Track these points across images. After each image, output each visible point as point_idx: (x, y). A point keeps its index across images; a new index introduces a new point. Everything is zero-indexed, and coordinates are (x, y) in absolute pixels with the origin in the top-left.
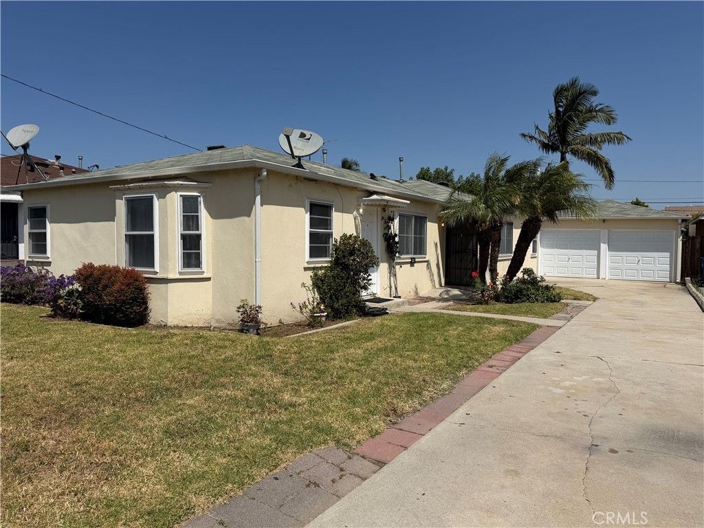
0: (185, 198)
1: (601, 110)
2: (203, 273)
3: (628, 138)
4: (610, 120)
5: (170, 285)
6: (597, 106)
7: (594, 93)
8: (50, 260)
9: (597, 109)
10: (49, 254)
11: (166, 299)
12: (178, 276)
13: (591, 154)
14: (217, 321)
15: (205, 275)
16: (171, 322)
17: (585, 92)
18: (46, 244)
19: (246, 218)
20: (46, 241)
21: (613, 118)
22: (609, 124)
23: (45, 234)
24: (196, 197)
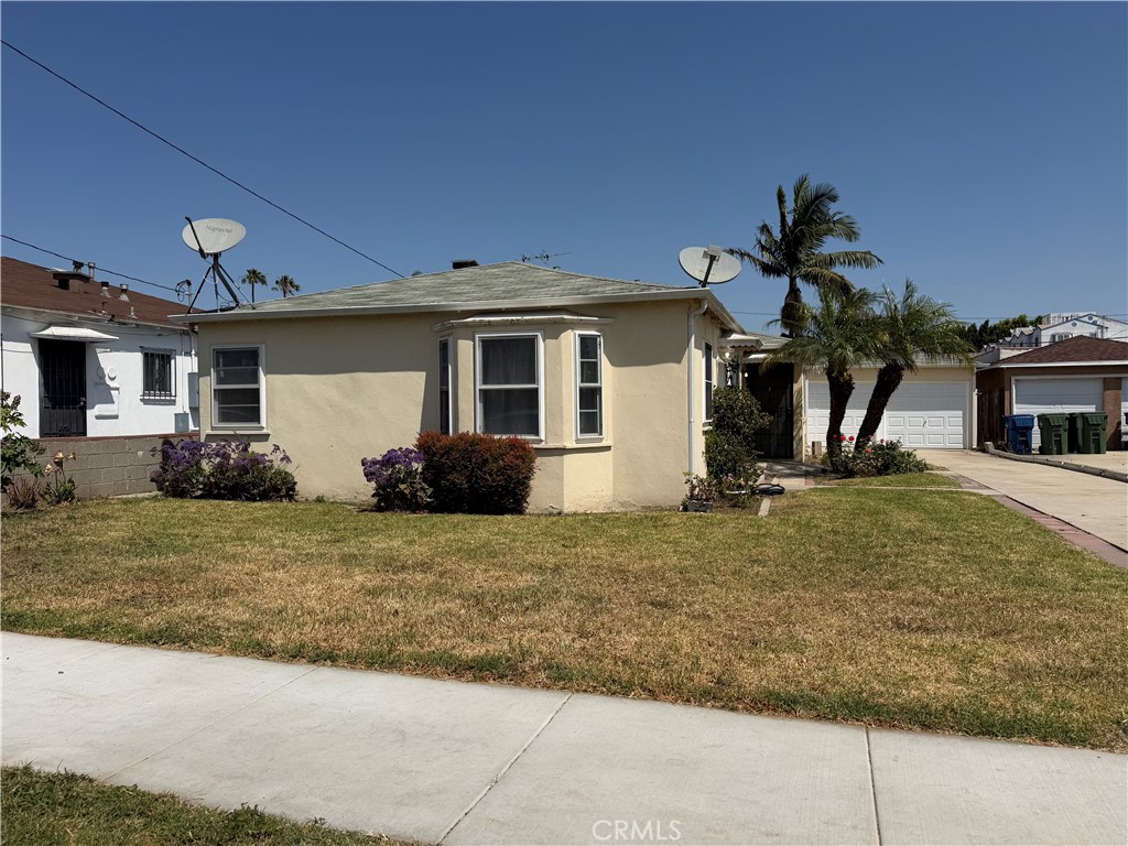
0: (583, 339)
1: (840, 221)
2: (601, 440)
3: (879, 260)
4: (851, 235)
5: (567, 458)
6: (835, 215)
7: (834, 199)
8: (265, 431)
9: (835, 219)
10: (263, 422)
11: (560, 478)
12: (575, 446)
13: (836, 280)
14: (622, 504)
15: (604, 443)
16: (568, 508)
17: (823, 195)
18: (259, 408)
19: (674, 365)
20: (258, 402)
21: (854, 233)
22: (851, 241)
23: (257, 391)
24: (594, 338)
